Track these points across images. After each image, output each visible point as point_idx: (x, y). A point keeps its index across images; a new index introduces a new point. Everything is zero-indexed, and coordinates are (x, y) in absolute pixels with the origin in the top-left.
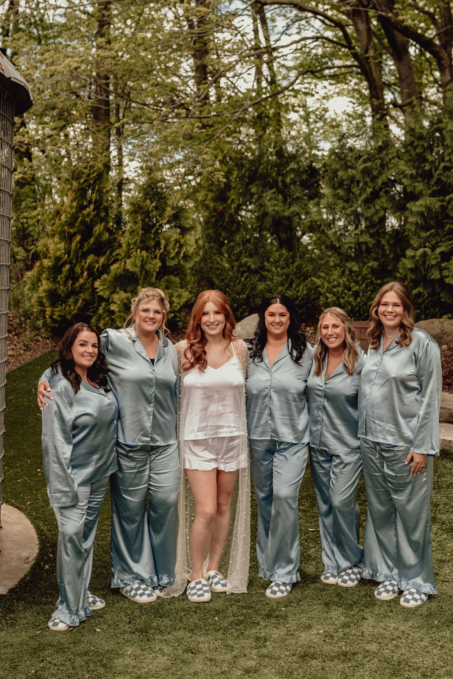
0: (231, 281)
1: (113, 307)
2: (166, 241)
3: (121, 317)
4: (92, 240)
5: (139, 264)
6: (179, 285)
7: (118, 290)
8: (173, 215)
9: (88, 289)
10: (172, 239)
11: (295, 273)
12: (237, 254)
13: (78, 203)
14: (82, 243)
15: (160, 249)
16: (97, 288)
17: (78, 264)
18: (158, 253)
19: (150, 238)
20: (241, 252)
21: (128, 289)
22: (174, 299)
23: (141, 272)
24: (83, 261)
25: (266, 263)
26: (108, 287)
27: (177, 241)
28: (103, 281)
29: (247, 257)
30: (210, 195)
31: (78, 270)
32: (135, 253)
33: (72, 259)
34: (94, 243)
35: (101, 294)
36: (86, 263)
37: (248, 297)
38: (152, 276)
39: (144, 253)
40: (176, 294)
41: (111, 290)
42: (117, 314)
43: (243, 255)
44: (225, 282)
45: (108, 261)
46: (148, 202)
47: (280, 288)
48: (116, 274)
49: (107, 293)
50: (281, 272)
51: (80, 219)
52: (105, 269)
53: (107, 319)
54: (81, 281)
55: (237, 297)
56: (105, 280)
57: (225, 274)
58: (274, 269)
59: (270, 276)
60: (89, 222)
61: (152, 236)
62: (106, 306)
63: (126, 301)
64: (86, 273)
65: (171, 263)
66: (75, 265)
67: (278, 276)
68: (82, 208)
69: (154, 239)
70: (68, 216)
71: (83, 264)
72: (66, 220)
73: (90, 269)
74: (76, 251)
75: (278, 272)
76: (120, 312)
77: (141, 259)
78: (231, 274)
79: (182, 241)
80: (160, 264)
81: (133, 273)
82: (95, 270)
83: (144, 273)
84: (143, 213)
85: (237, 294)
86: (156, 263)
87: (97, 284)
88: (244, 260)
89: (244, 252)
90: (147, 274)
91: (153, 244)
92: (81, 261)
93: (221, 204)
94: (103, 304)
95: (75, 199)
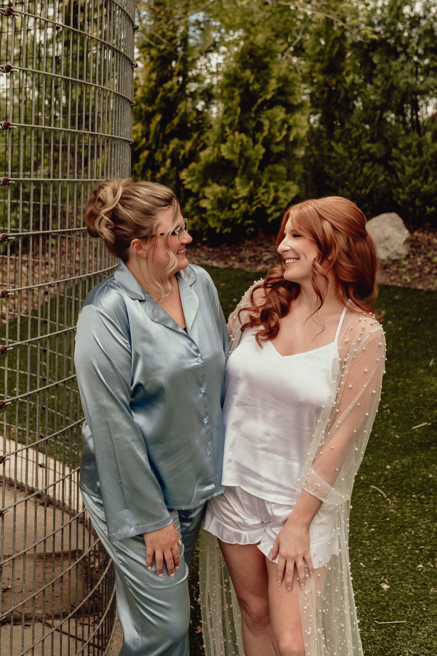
0: (350, 172)
1: (205, 204)
2: (270, 121)
3: (214, 216)
4: (176, 121)
5: (237, 150)
6: (285, 177)
7: (210, 182)
8: (279, 89)
9: (172, 181)
10: (278, 120)
11: (431, 164)
12: (355, 138)
13: (158, 76)
14: (163, 124)
15: (262, 131)
16: (183, 180)
17: (159, 150)
18: (260, 137)
19: (250, 118)
20: (360, 137)
21: (222, 180)
22: (281, 194)
23: (240, 160)
24: (165, 146)
25: (394, 150)
26: (197, 179)
27: (284, 122)
28: (191, 171)
29: (368, 142)
30: (318, 66)
31: (158, 157)
32: (231, 137)
33: (151, 144)
34: (178, 125)
35: (189, 187)
36: (168, 148)
37: (371, 192)
38: (254, 165)
39: (243, 136)
40: (281, 188)
41: (201, 182)
42: (209, 212)
43: (364, 140)
44: (343, 173)
45: (196, 147)
46: (248, 73)
47: (414, 182)
48: (207, 163)
49: (196, 186)
50: (413, 161)
51: (160, 95)
52: (193, 156)
53: (196, 218)
54: (163, 171)
55: (358, 192)
56: (194, 170)
57: (343, 163)
58: (404, 158)
59: (399, 166)
60: (171, 98)
61: (253, 115)
62: (195, 202)
63: (220, 196)
64: (168, 162)
65: (276, 149)
66: (155, 151)
67: (409, 165)
68: (162, 80)
69: (254, 119)
70: (146, 90)
71: (164, 149)
72: (142, 96)
73: (174, 155)
74: (156, 134)
75: (409, 161)
76: (213, 209)
77: (240, 143)
78: (350, 163)
79: (291, 121)
80: (263, 151)
81: (229, 162)
82: (180, 157)
83: (243, 162)
84: (241, 86)
85: (357, 188)
86: (259, 149)
87: (183, 175)
88: (366, 146)
89: (364, 135)
90: (248, 162)
91: (254, 124)
92: (162, 147)
93: (334, 77)
94: (191, 200)
95: (153, 71)
